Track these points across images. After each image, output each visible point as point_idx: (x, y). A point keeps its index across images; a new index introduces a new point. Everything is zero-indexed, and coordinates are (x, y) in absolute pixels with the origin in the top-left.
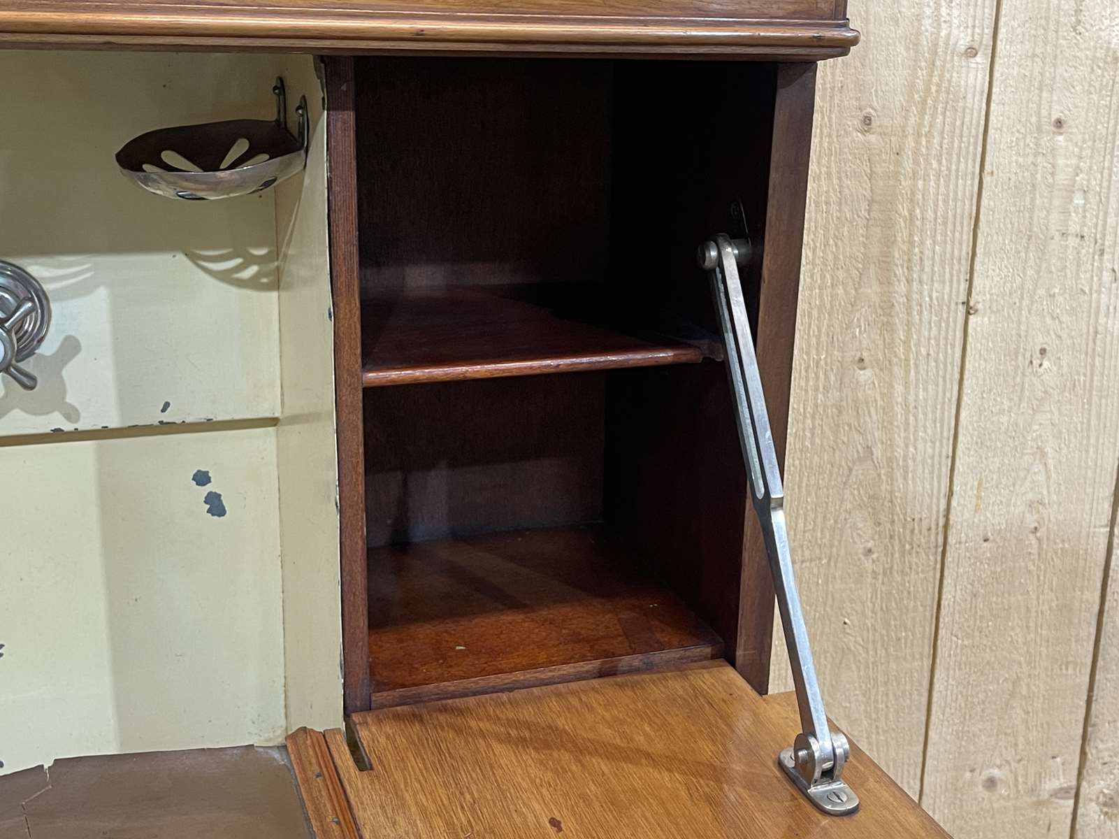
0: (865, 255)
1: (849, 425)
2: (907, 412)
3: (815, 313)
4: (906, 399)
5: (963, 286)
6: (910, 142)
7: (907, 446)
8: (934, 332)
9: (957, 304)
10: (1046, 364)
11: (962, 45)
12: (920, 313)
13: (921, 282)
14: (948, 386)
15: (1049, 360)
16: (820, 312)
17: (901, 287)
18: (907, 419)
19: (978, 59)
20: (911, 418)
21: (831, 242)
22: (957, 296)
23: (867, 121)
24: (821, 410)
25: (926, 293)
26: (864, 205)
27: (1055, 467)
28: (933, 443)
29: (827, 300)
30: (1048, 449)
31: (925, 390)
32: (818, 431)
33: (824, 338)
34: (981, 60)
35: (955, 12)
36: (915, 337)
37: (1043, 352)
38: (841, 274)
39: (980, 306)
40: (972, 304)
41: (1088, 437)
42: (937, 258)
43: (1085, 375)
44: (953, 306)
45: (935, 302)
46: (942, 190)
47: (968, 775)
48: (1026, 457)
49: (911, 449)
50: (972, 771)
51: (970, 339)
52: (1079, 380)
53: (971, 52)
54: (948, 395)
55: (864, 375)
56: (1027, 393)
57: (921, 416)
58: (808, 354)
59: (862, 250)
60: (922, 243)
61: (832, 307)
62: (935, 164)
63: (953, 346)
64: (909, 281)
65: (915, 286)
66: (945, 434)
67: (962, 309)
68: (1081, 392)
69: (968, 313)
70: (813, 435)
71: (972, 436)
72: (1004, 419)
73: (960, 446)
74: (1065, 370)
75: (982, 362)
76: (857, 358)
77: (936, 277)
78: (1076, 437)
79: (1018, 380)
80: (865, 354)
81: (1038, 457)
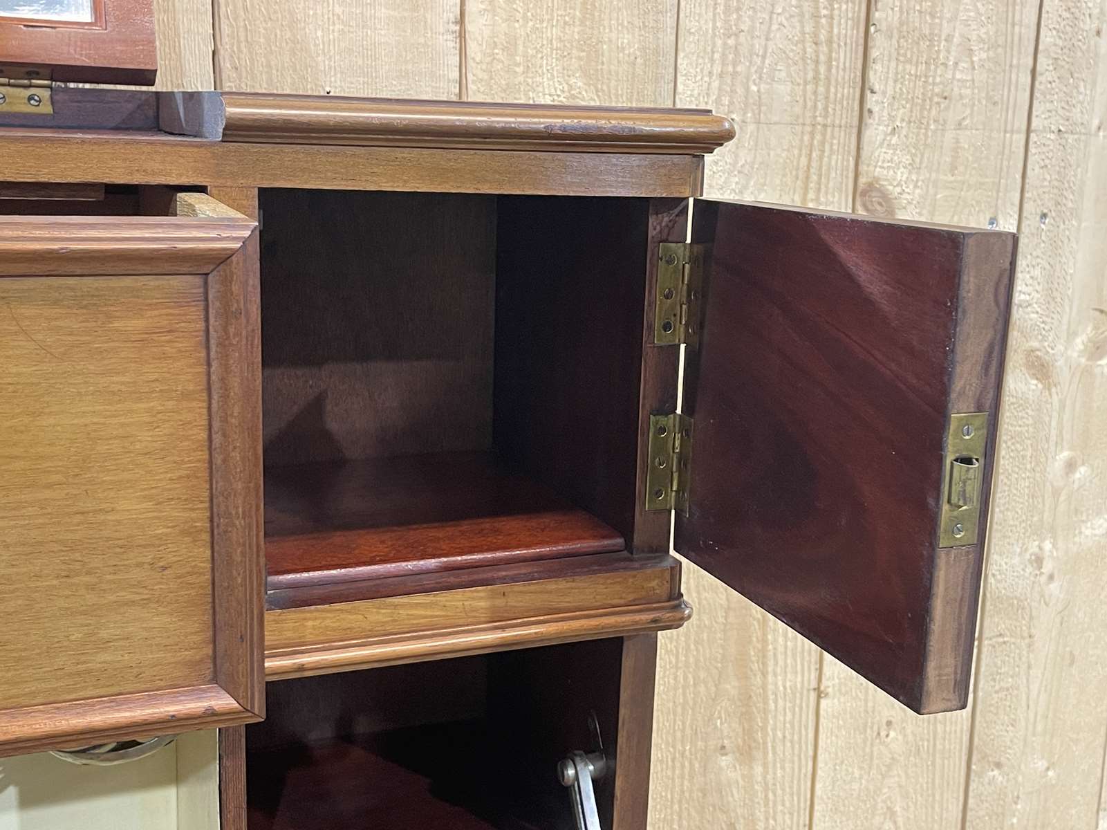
0: (724, 656)
1: (714, 806)
2: (766, 790)
3: (679, 710)
4: (765, 778)
5: (814, 675)
7: (767, 819)
8: (789, 717)
9: (808, 690)
10: (892, 734)
12: (776, 702)
13: (775, 675)
14: (803, 762)
15: (895, 730)
16: (684, 709)
17: (758, 680)
18: (766, 796)
20: (771, 795)
21: (692, 647)
22: (809, 684)
24: (687, 795)
25: (780, 683)
26: (721, 613)
27: (904, 824)
28: (791, 814)
29: (690, 697)
30: (898, 809)
31: (783, 768)
32: (685, 814)
33: (688, 731)
36: (771, 722)
37: (889, 723)
38: (702, 675)
39: (830, 690)
40: (822, 688)
41: (934, 795)
42: (789, 653)
43: (928, 741)
44: (805, 692)
45: (789, 691)
48: (877, 818)
49: (772, 822)
51: (822, 720)
52: (923, 746)
54: (803, 771)
55: (724, 761)
56: (876, 762)
57: (779, 792)
58: (674, 747)
59: (721, 651)
60: (775, 640)
61: (695, 704)
63: (806, 729)
64: (764, 674)
65: (770, 678)
66: (802, 805)
67: (813, 695)
68: (925, 756)
69: (819, 697)
70: (680, 817)
71: (826, 804)
72: (856, 786)
73: (817, 815)
74: (910, 738)
75: (834, 738)
76: (719, 745)
77: (789, 669)
78: (922, 795)
79: (868, 750)
80: (726, 742)
81: (888, 816)
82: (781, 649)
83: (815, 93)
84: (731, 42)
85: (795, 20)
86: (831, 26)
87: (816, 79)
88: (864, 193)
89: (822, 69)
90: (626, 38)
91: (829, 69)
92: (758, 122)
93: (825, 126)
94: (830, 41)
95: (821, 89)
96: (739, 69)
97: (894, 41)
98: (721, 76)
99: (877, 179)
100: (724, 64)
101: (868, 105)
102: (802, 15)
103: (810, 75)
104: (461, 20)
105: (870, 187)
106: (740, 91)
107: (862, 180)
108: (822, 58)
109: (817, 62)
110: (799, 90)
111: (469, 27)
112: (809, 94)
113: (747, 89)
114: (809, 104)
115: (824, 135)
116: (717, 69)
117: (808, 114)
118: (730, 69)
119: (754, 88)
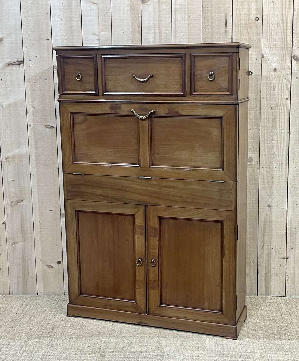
1: (271, 149)
3: (265, 133)
4: (280, 146)
5: (288, 130)
6: (278, 111)
7: (281, 152)
8: (284, 136)
11: (285, 98)
12: (282, 134)
16: (266, 133)
17: (278, 130)
19: (288, 100)
20: (281, 148)
22: (287, 132)
23: (272, 108)
24: (267, 146)
26: (272, 119)
28: (285, 152)
31: (283, 145)
32: (267, 149)
34: (289, 100)
35: (284, 94)
36: (281, 137)
39: (291, 133)
42: (284, 126)
45: (284, 132)
46: (284, 117)
47: (296, 205)
50: (297, 205)
53: (287, 99)
55: (273, 142)
57: (283, 148)
60: (281, 124)
61: (268, 132)
62: (282, 114)
63: (287, 139)
65: (281, 130)
67: (288, 134)
73: (290, 153)
75: (292, 141)
77: (284, 129)
80: (273, 139)
82: (282, 126)
83: (284, 43)
84: (271, 37)
85: (281, 33)
86: (287, 33)
87: (284, 41)
88: (293, 57)
89: (285, 39)
90: (254, 37)
91: (287, 39)
92: (275, 47)
93: (286, 47)
94: (286, 35)
95: (285, 42)
96: (272, 40)
97: (297, 35)
98: (269, 41)
99: (295, 55)
100: (270, 39)
101: (293, 44)
102: (282, 32)
103: (283, 40)
104: (232, 37)
105: (294, 56)
106: (272, 43)
107: (293, 55)
108: (285, 38)
109: (284, 38)
110: (282, 43)
111: (233, 38)
112: (283, 43)
113: (273, 43)
114: (284, 44)
115: (286, 48)
116: (268, 40)
117: (283, 46)
118: (270, 40)
119: (274, 43)
